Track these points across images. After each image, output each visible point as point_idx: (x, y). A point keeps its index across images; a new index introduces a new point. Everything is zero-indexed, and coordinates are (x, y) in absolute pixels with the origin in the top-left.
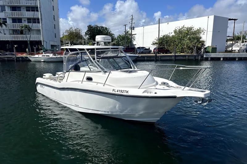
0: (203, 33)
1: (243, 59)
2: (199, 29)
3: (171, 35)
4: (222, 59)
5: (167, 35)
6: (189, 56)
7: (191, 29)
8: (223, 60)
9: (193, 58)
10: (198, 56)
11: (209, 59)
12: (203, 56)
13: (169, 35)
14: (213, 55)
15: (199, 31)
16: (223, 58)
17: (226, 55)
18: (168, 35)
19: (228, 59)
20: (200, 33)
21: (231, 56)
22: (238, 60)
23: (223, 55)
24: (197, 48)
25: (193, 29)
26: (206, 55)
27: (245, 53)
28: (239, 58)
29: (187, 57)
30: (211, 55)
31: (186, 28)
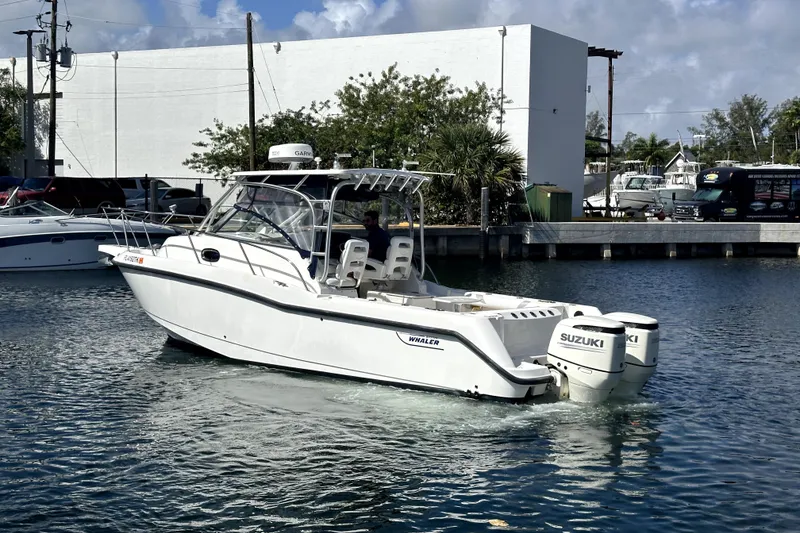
0: (496, 112)
1: (694, 250)
2: (475, 90)
3: (320, 116)
4: (607, 253)
5: (299, 114)
6: (451, 236)
7: (435, 86)
8: (614, 258)
9: (474, 247)
10: (498, 237)
11: (552, 253)
12: (521, 237)
13: (309, 117)
14: (568, 232)
15: (476, 102)
16: (614, 247)
17: (626, 231)
18: (305, 112)
19: (633, 250)
20: (485, 111)
21: (648, 238)
22: (679, 257)
23: (614, 234)
24: (491, 195)
25: (447, 88)
26: (533, 231)
27: (699, 223)
28: (680, 246)
29: (443, 243)
30: (556, 232)
31: (405, 80)
